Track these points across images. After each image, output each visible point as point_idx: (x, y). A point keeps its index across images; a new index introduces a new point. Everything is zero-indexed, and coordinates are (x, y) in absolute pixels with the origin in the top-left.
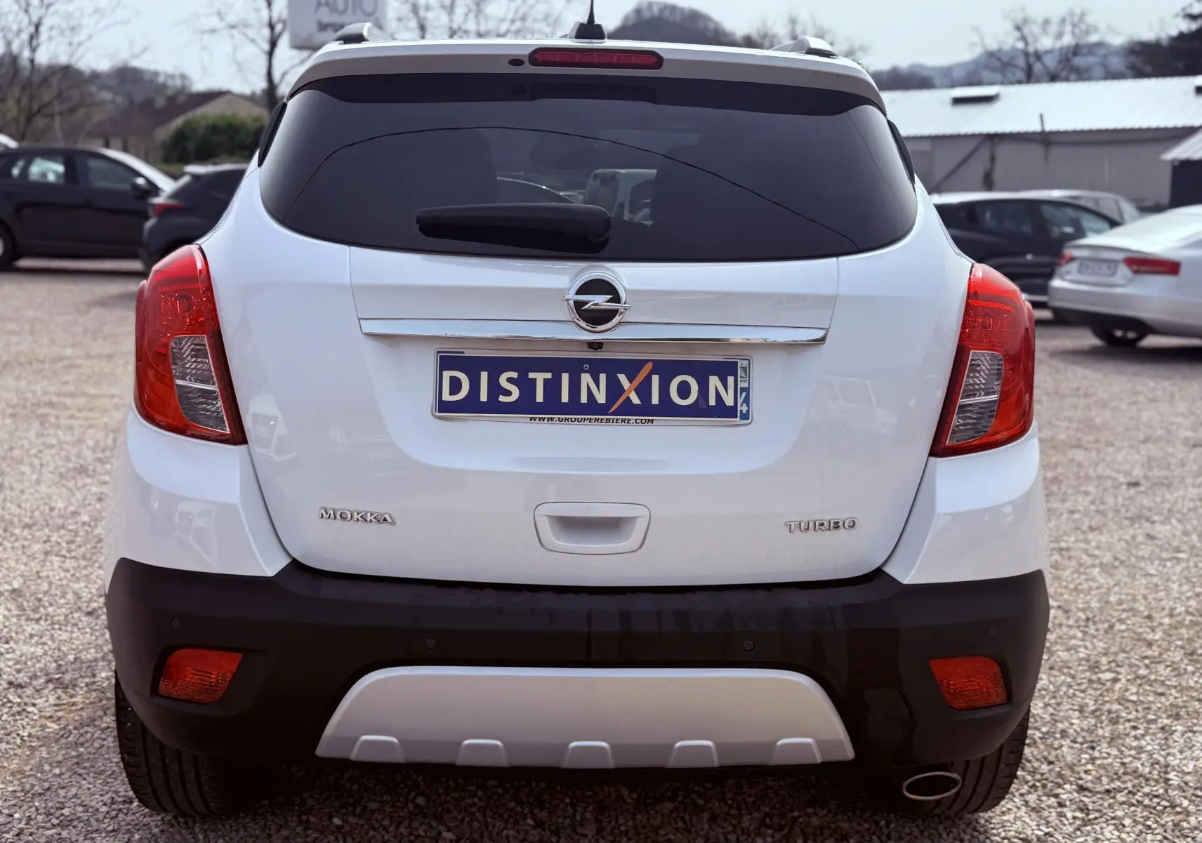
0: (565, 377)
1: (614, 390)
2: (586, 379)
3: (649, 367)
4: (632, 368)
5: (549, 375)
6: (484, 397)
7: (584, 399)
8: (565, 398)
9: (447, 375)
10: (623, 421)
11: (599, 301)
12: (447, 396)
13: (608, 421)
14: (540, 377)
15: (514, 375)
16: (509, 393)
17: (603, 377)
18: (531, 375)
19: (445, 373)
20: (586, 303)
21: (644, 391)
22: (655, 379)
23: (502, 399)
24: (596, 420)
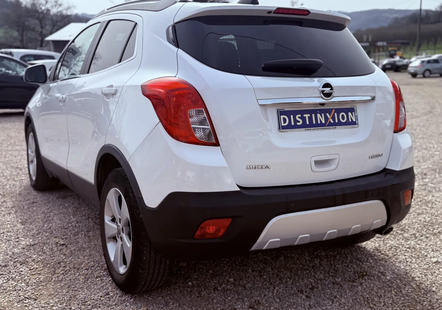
0: (313, 115)
1: (326, 119)
2: (319, 115)
3: (334, 110)
4: (329, 111)
5: (309, 115)
6: (293, 124)
7: (319, 122)
8: (314, 123)
9: (282, 117)
10: (329, 128)
11: (327, 90)
12: (283, 124)
13: (325, 128)
14: (307, 116)
15: (300, 116)
16: (299, 122)
17: (323, 115)
18: (305, 115)
19: (281, 116)
20: (324, 91)
21: (333, 118)
22: (336, 114)
23: (298, 124)
24: (322, 129)
